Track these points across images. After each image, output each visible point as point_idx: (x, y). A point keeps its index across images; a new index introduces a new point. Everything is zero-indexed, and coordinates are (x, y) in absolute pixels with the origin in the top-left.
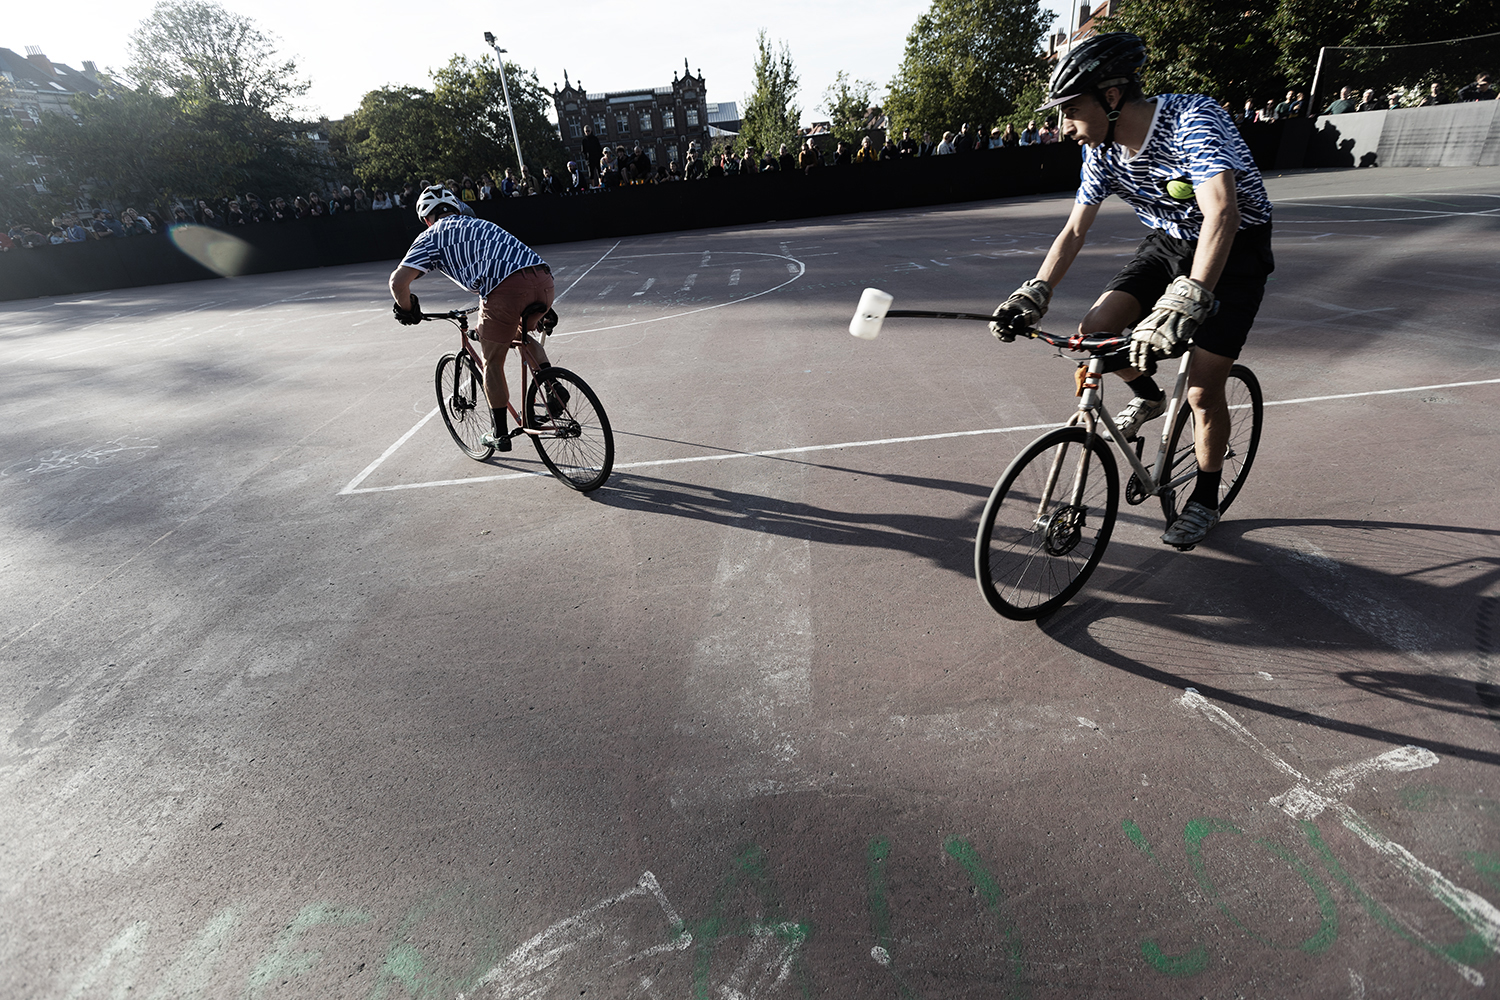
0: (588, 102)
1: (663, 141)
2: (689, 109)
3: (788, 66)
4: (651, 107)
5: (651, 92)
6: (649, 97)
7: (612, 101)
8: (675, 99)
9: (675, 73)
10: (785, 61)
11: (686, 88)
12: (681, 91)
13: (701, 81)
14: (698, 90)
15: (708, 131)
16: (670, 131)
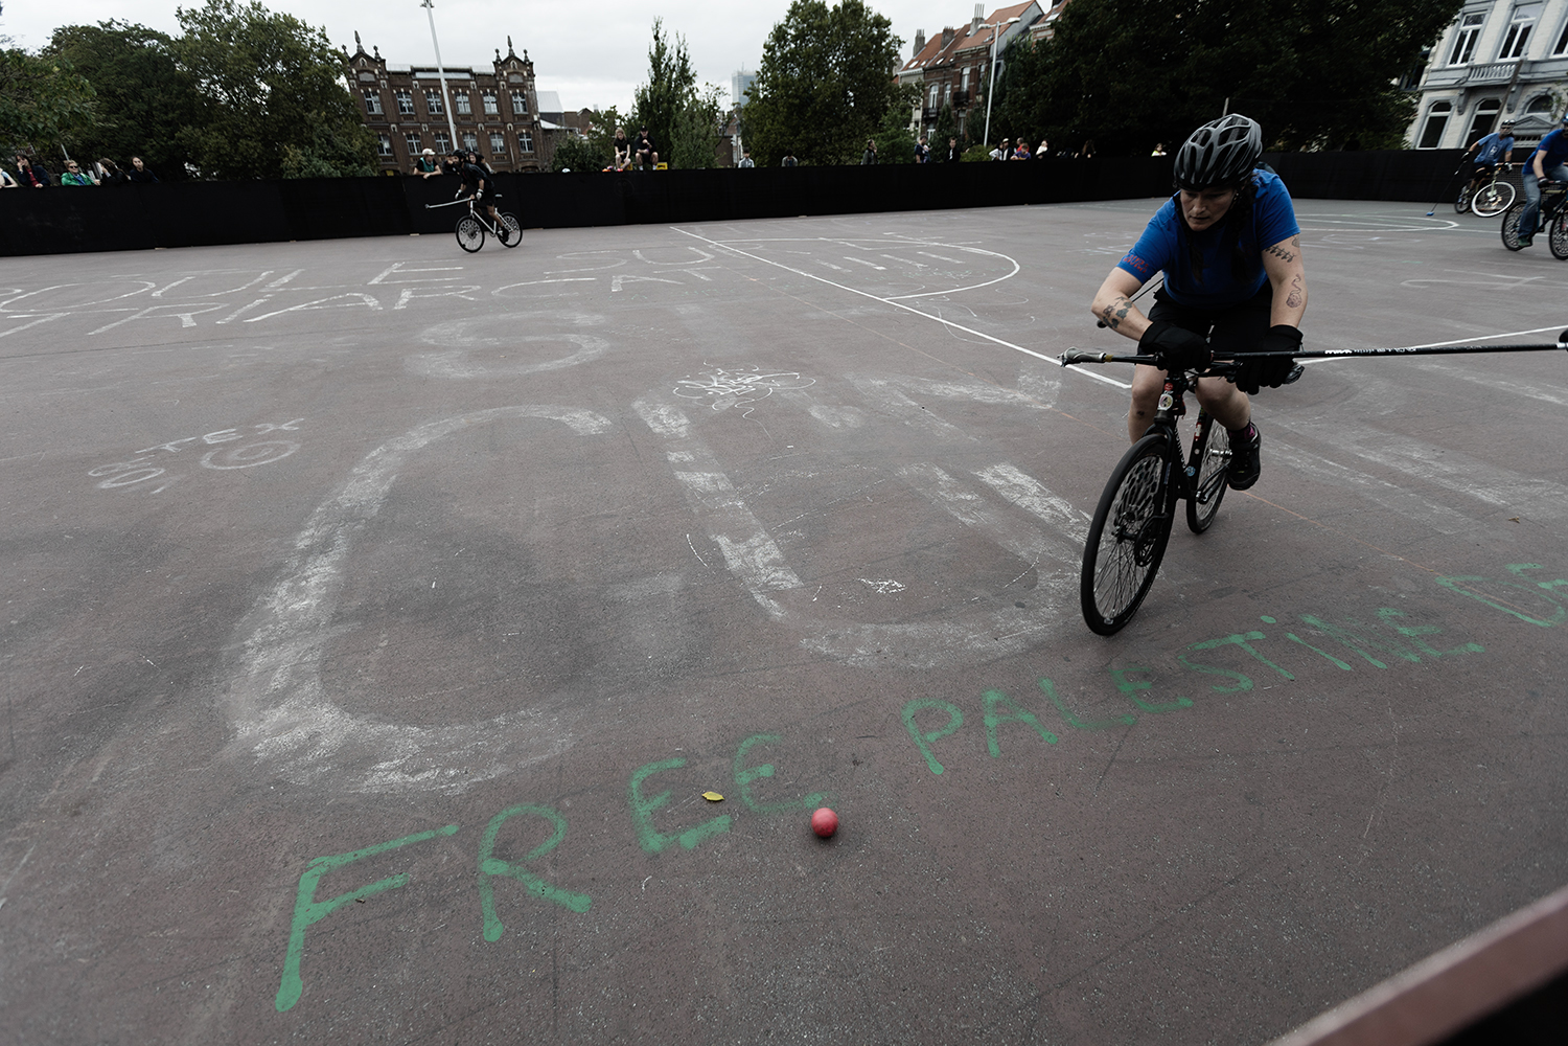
0: (388, 73)
1: (486, 127)
2: (515, 94)
3: (685, 61)
4: (468, 87)
5: (469, 71)
6: (466, 76)
7: (419, 75)
8: (498, 82)
9: (497, 51)
10: (681, 55)
11: (511, 70)
12: (505, 74)
13: (527, 64)
14: (525, 74)
15: (538, 122)
16: (492, 117)
